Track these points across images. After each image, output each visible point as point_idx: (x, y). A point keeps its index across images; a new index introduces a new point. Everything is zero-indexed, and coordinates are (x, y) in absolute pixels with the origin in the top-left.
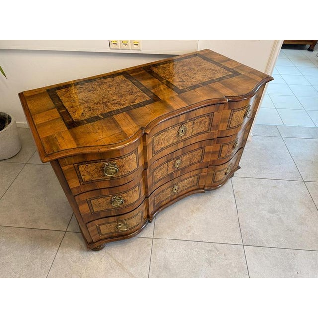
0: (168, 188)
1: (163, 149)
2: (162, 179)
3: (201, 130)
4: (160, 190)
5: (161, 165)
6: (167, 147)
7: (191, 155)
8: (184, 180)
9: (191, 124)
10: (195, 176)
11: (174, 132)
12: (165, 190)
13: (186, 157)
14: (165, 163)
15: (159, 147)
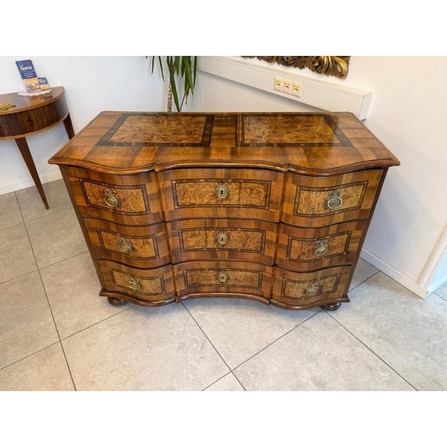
0: (210, 269)
1: (192, 206)
2: (197, 250)
3: (255, 202)
4: (196, 265)
5: (195, 229)
6: (200, 206)
7: (242, 234)
8: (237, 270)
9: (235, 187)
10: (254, 271)
11: (208, 188)
12: (204, 269)
13: (234, 234)
14: (200, 229)
15: (187, 201)
